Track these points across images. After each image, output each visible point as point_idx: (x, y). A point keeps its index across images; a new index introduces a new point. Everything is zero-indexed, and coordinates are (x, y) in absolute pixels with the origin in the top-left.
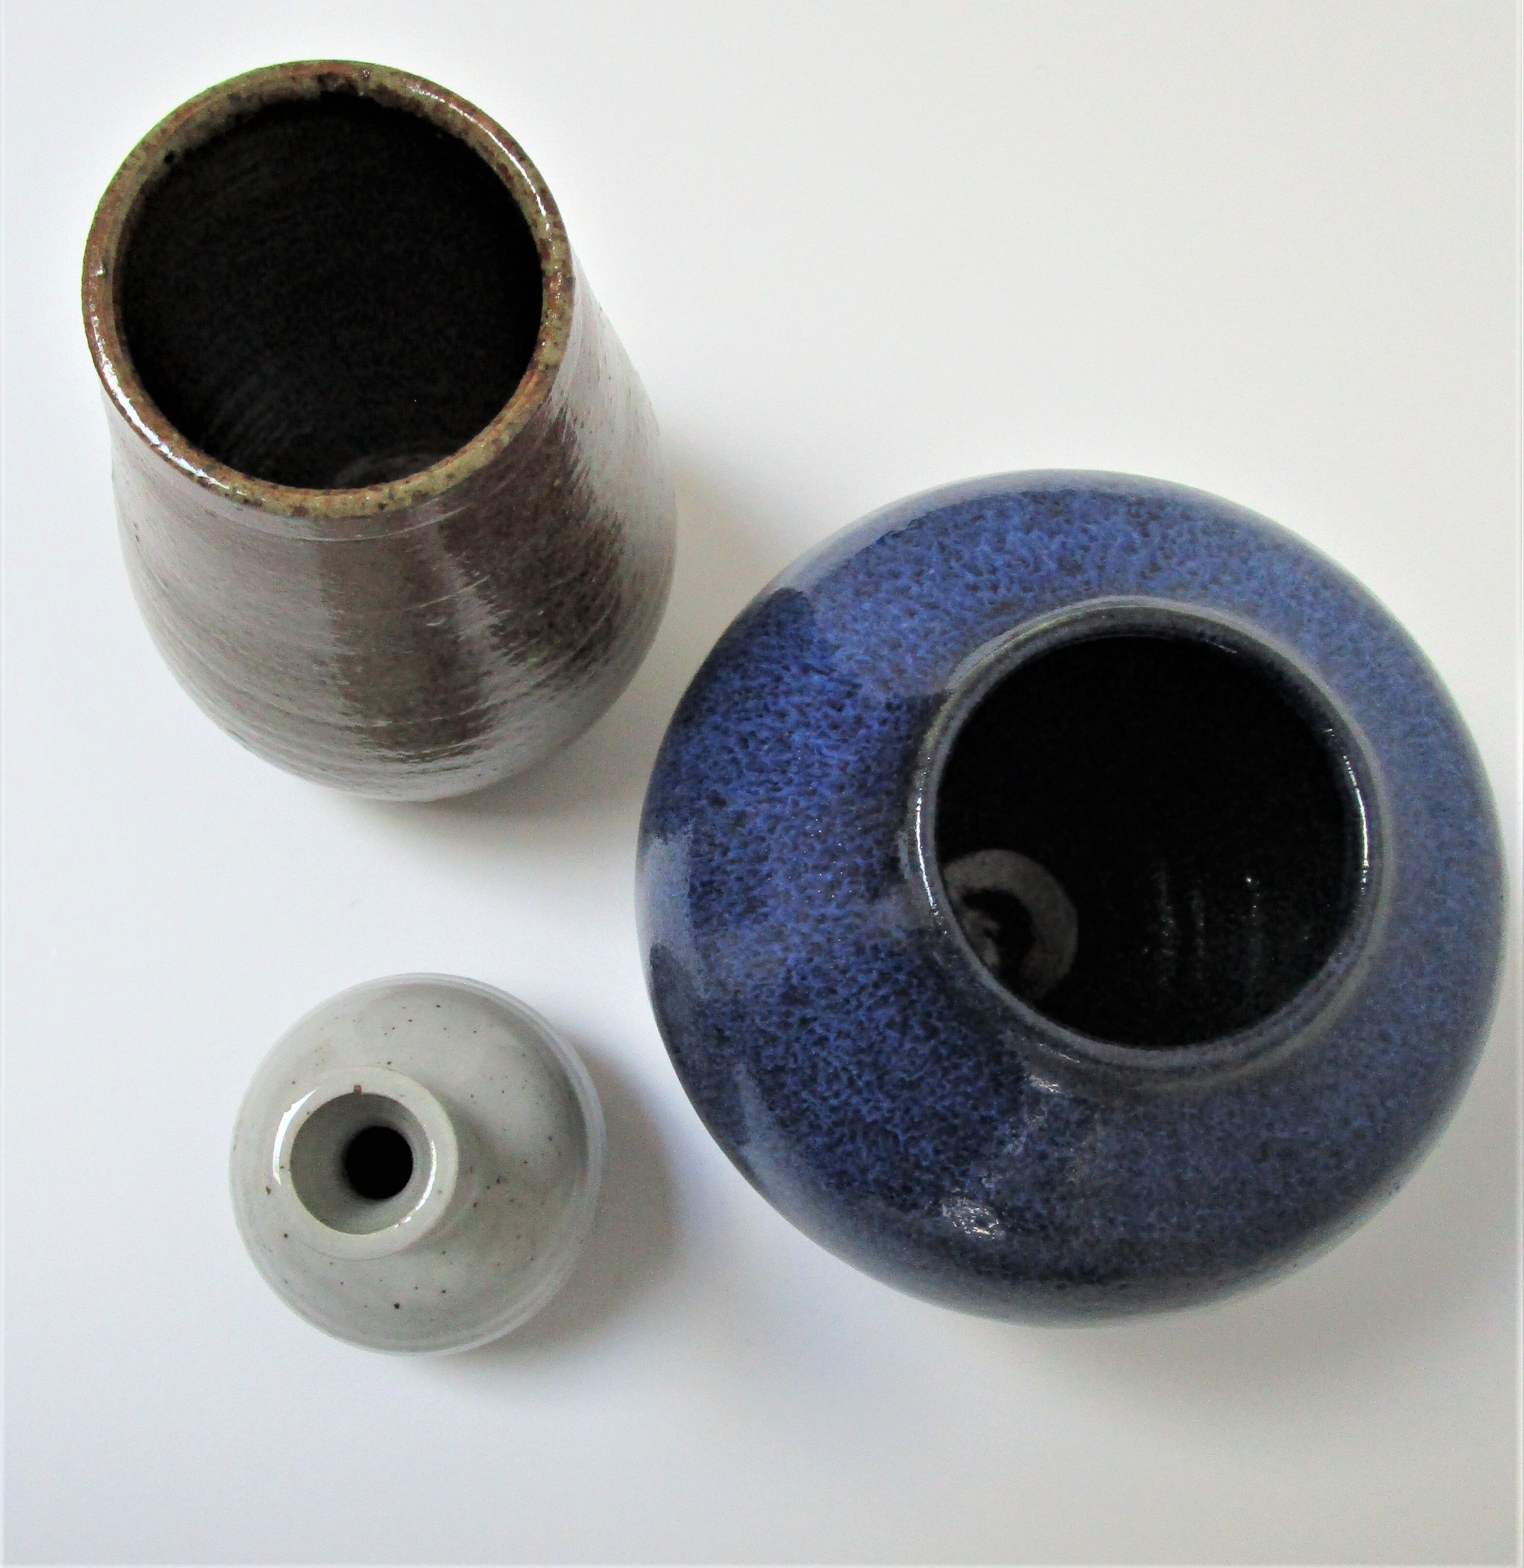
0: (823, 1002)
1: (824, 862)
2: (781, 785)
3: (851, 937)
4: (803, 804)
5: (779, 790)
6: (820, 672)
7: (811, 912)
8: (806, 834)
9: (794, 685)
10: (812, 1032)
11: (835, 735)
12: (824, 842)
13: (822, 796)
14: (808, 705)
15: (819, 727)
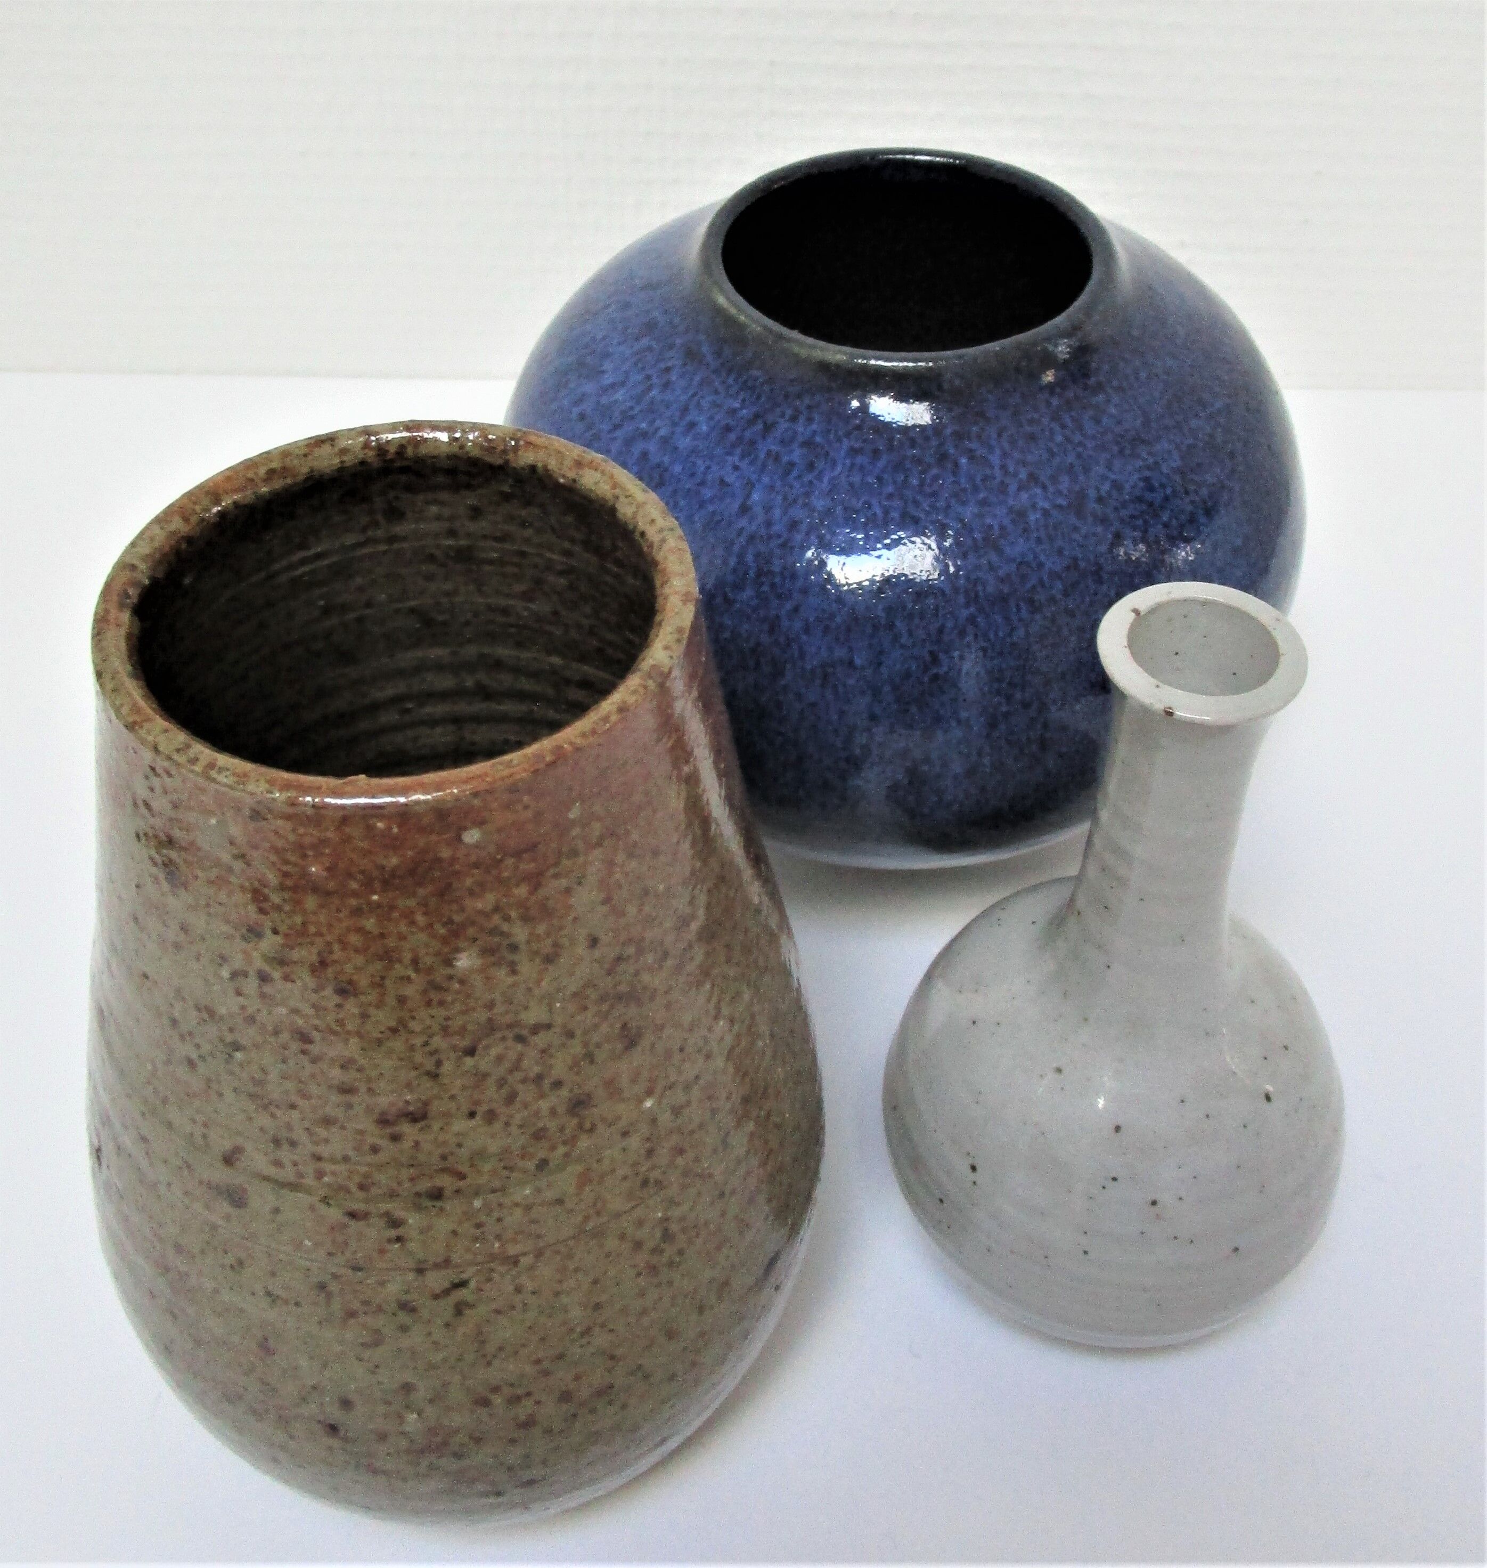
0: (1081, 478)
1: (949, 466)
2: (869, 514)
3: (1021, 443)
4: (890, 489)
5: (875, 514)
6: (748, 496)
7: (998, 480)
8: (922, 485)
9: (761, 518)
10: (1109, 494)
11: (820, 465)
12: (929, 466)
13: (883, 471)
14: (785, 499)
15: (811, 482)
